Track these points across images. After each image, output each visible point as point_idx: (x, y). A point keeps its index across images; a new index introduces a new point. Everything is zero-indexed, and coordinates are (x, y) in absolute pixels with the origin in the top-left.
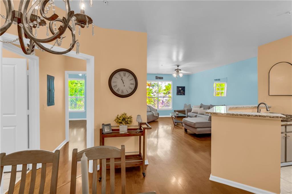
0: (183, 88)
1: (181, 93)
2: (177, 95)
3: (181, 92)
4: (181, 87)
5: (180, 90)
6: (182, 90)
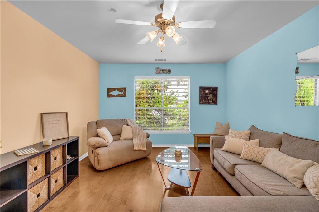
0: (214, 91)
1: (208, 100)
2: (200, 104)
3: (209, 98)
4: (208, 88)
5: (207, 94)
6: (211, 95)
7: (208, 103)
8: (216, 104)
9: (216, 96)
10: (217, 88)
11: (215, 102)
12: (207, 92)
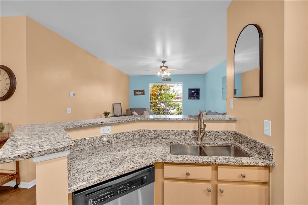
0: (197, 91)
1: (194, 96)
2: (189, 99)
3: (194, 95)
4: (194, 89)
5: (193, 93)
6: (196, 94)
7: (194, 99)
8: (199, 99)
9: (198, 94)
10: (199, 89)
11: (198, 98)
12: (193, 91)
